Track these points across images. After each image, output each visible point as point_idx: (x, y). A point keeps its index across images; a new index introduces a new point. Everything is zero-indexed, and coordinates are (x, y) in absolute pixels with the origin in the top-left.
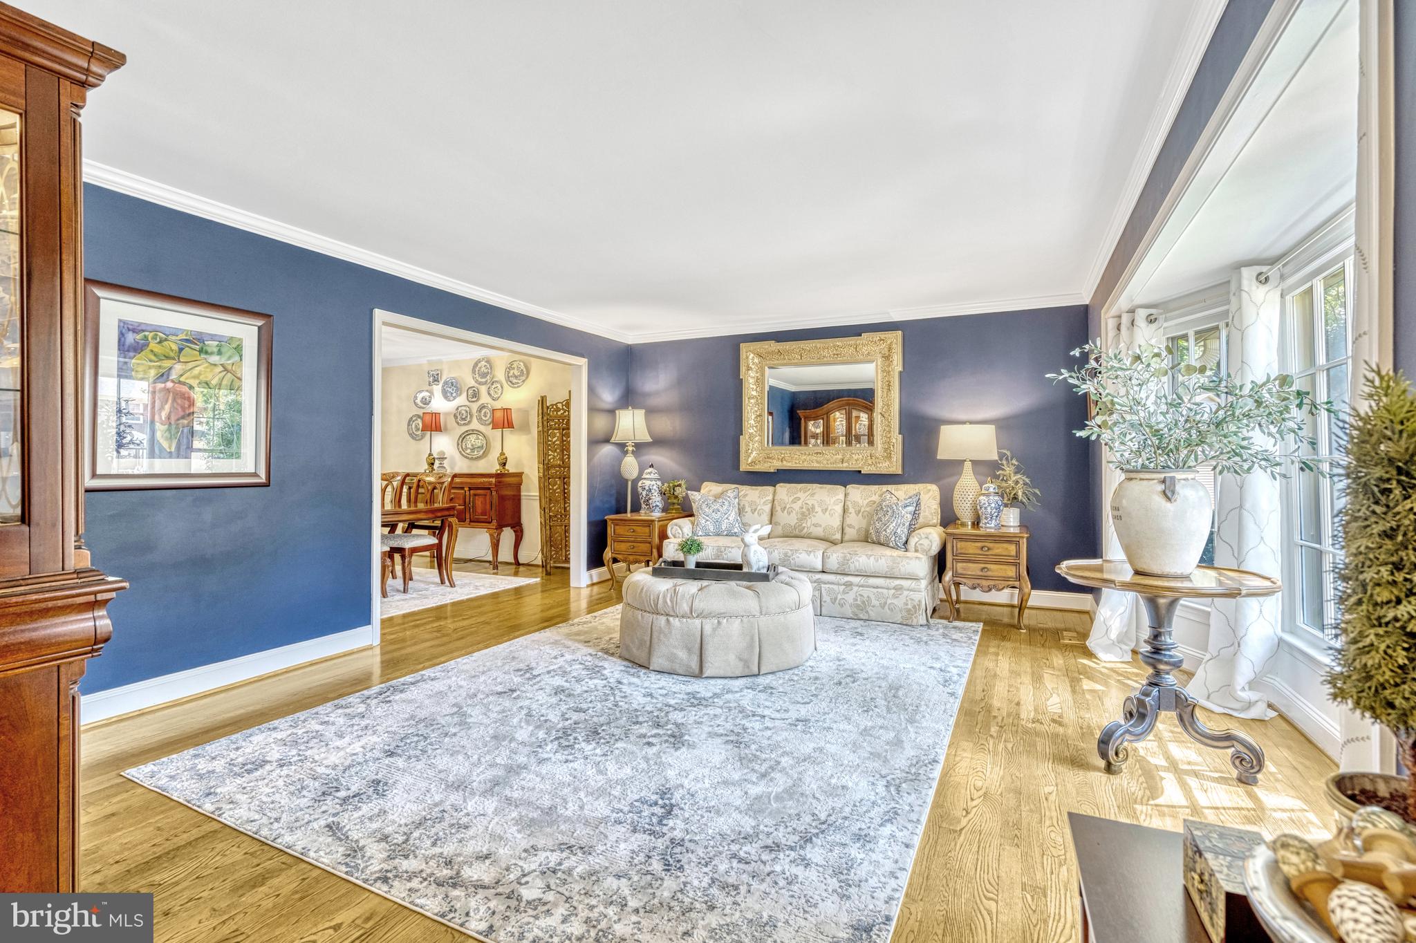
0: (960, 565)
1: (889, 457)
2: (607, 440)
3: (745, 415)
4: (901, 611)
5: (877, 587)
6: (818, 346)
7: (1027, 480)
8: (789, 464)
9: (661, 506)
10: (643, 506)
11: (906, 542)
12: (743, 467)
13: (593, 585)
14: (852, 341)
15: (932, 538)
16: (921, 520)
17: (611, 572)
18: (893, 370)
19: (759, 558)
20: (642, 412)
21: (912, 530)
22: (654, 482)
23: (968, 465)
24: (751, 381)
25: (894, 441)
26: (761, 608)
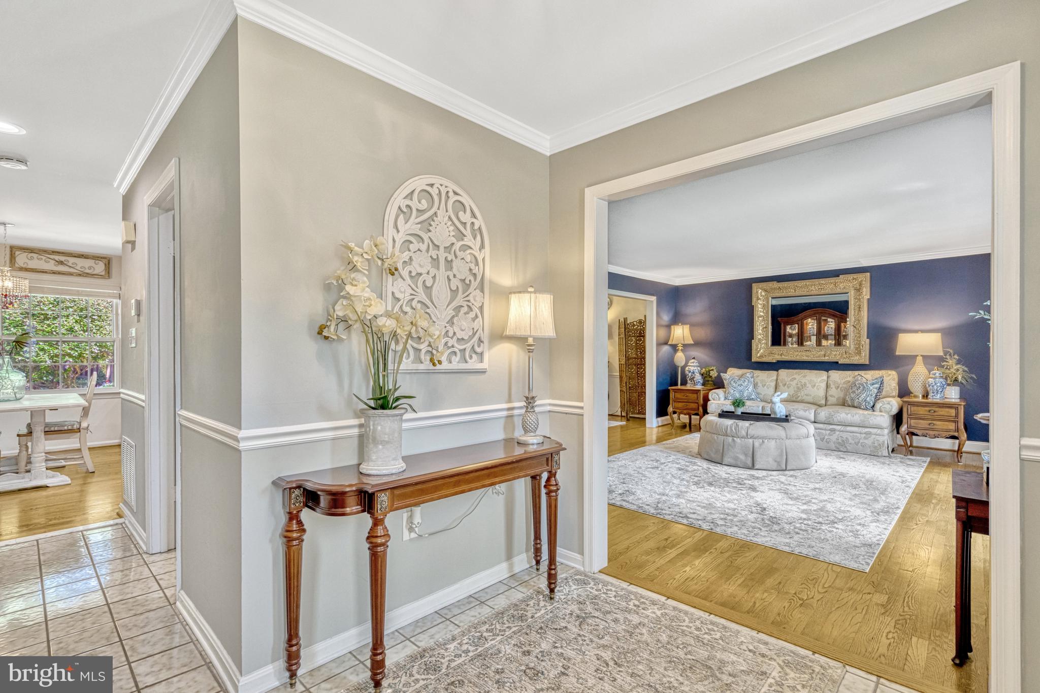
0: (913, 421)
1: (859, 353)
2: (666, 343)
3: (755, 327)
4: (870, 447)
5: (853, 432)
6: (808, 284)
7: (966, 369)
8: (787, 358)
9: (701, 382)
10: (689, 382)
11: (873, 406)
12: (754, 359)
13: (659, 426)
14: (832, 280)
15: (894, 405)
16: (884, 393)
17: (672, 419)
18: (863, 298)
19: (781, 410)
20: (688, 326)
21: (877, 399)
22: (696, 368)
23: (919, 359)
24: (760, 306)
25: (863, 343)
26: (786, 435)
